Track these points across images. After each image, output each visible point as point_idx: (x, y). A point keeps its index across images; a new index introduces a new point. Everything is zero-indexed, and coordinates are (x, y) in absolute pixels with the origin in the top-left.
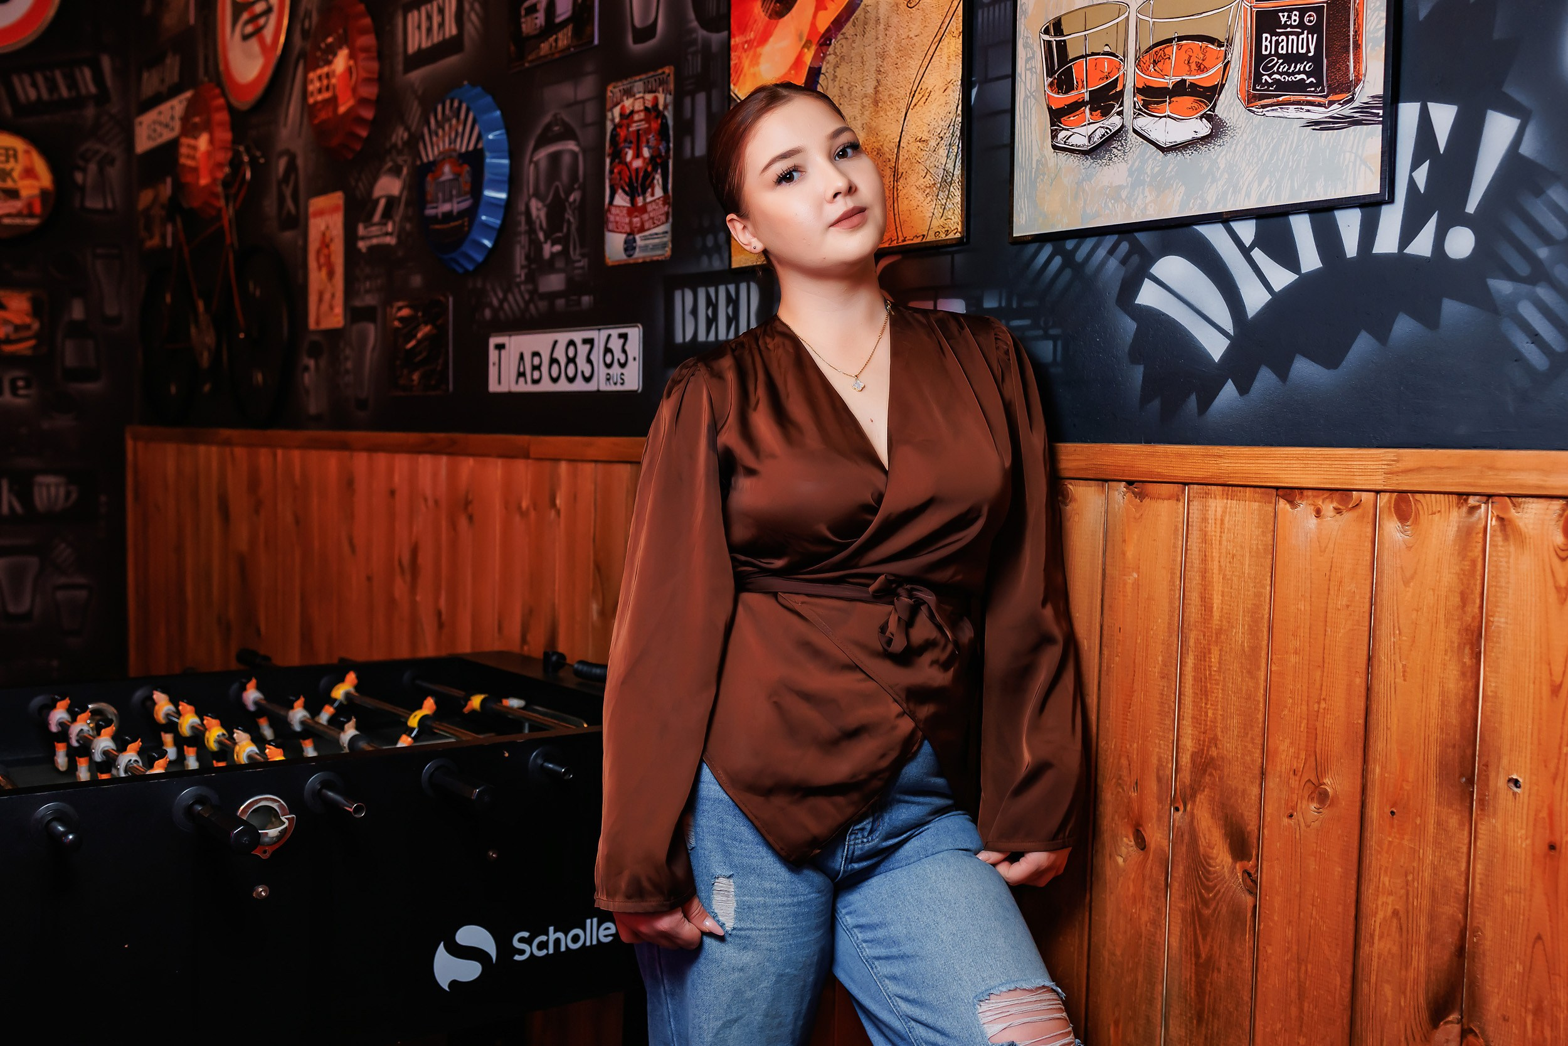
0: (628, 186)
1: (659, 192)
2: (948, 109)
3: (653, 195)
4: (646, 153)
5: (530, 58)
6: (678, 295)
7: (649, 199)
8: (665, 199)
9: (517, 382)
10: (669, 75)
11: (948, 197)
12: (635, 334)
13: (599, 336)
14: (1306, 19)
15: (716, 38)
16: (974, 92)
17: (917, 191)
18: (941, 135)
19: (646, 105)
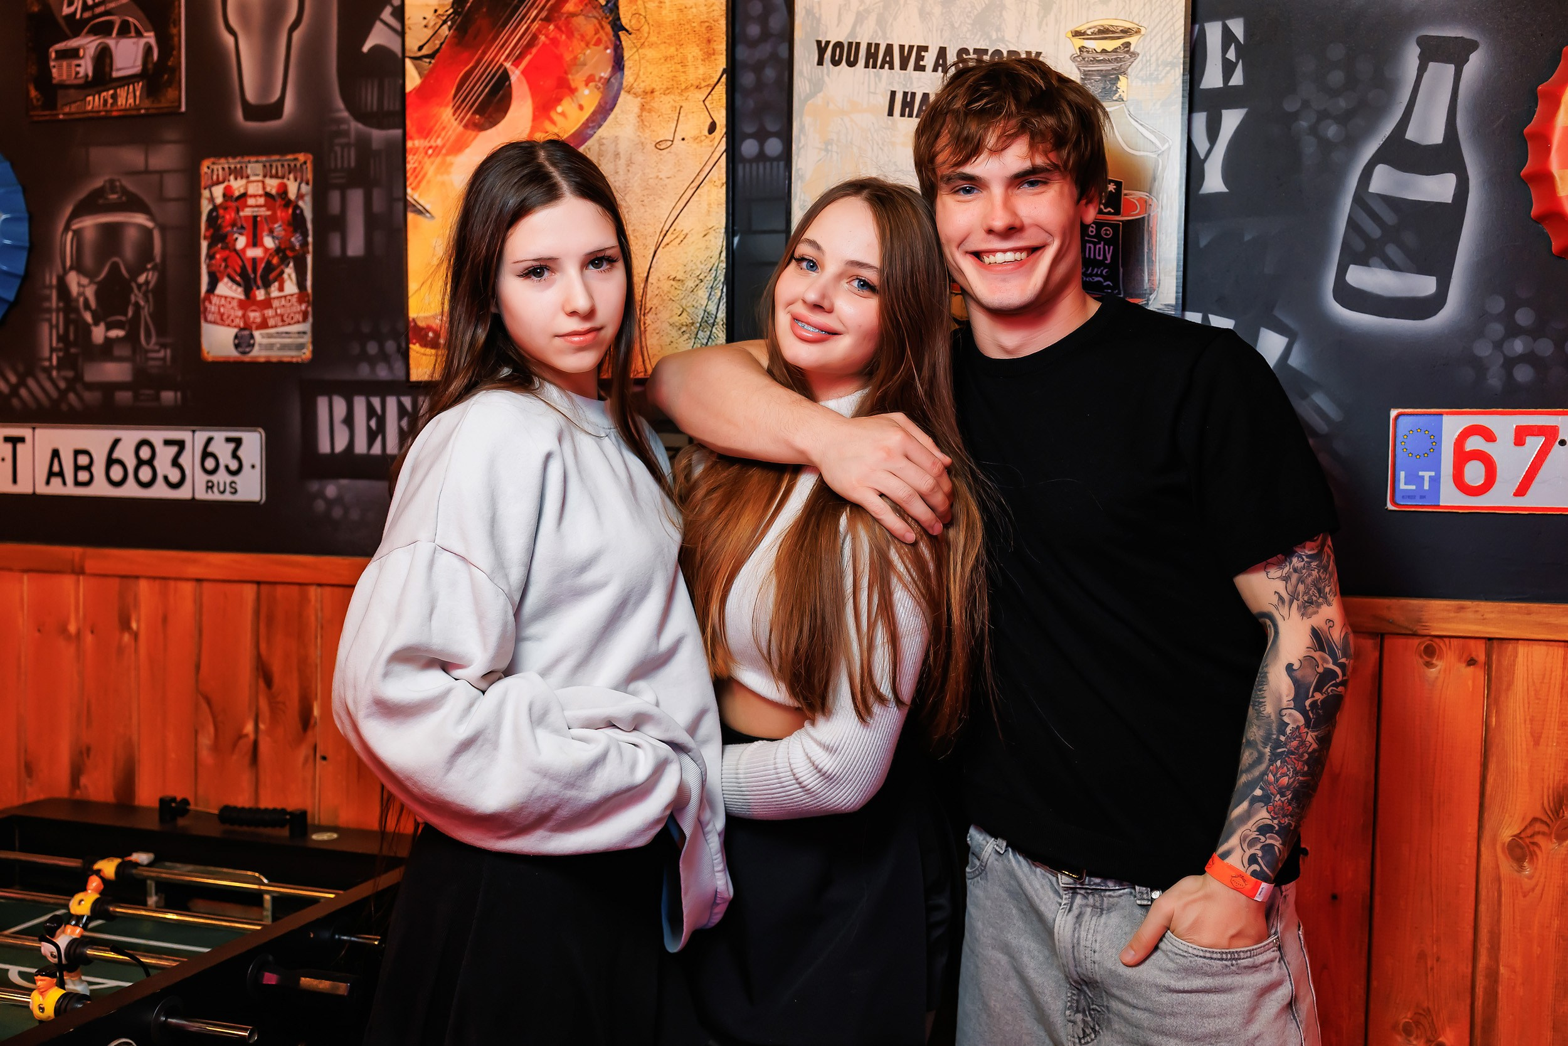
0: (240, 275)
1: (291, 287)
2: (708, 253)
3: (281, 289)
4: (269, 242)
5: (67, 110)
6: (322, 403)
7: (274, 292)
8: (302, 296)
9: (48, 482)
10: (305, 163)
11: (710, 337)
12: (253, 442)
13: (194, 439)
14: (1103, 232)
15: (378, 136)
16: (736, 240)
17: (670, 328)
18: (701, 277)
19: (268, 189)
